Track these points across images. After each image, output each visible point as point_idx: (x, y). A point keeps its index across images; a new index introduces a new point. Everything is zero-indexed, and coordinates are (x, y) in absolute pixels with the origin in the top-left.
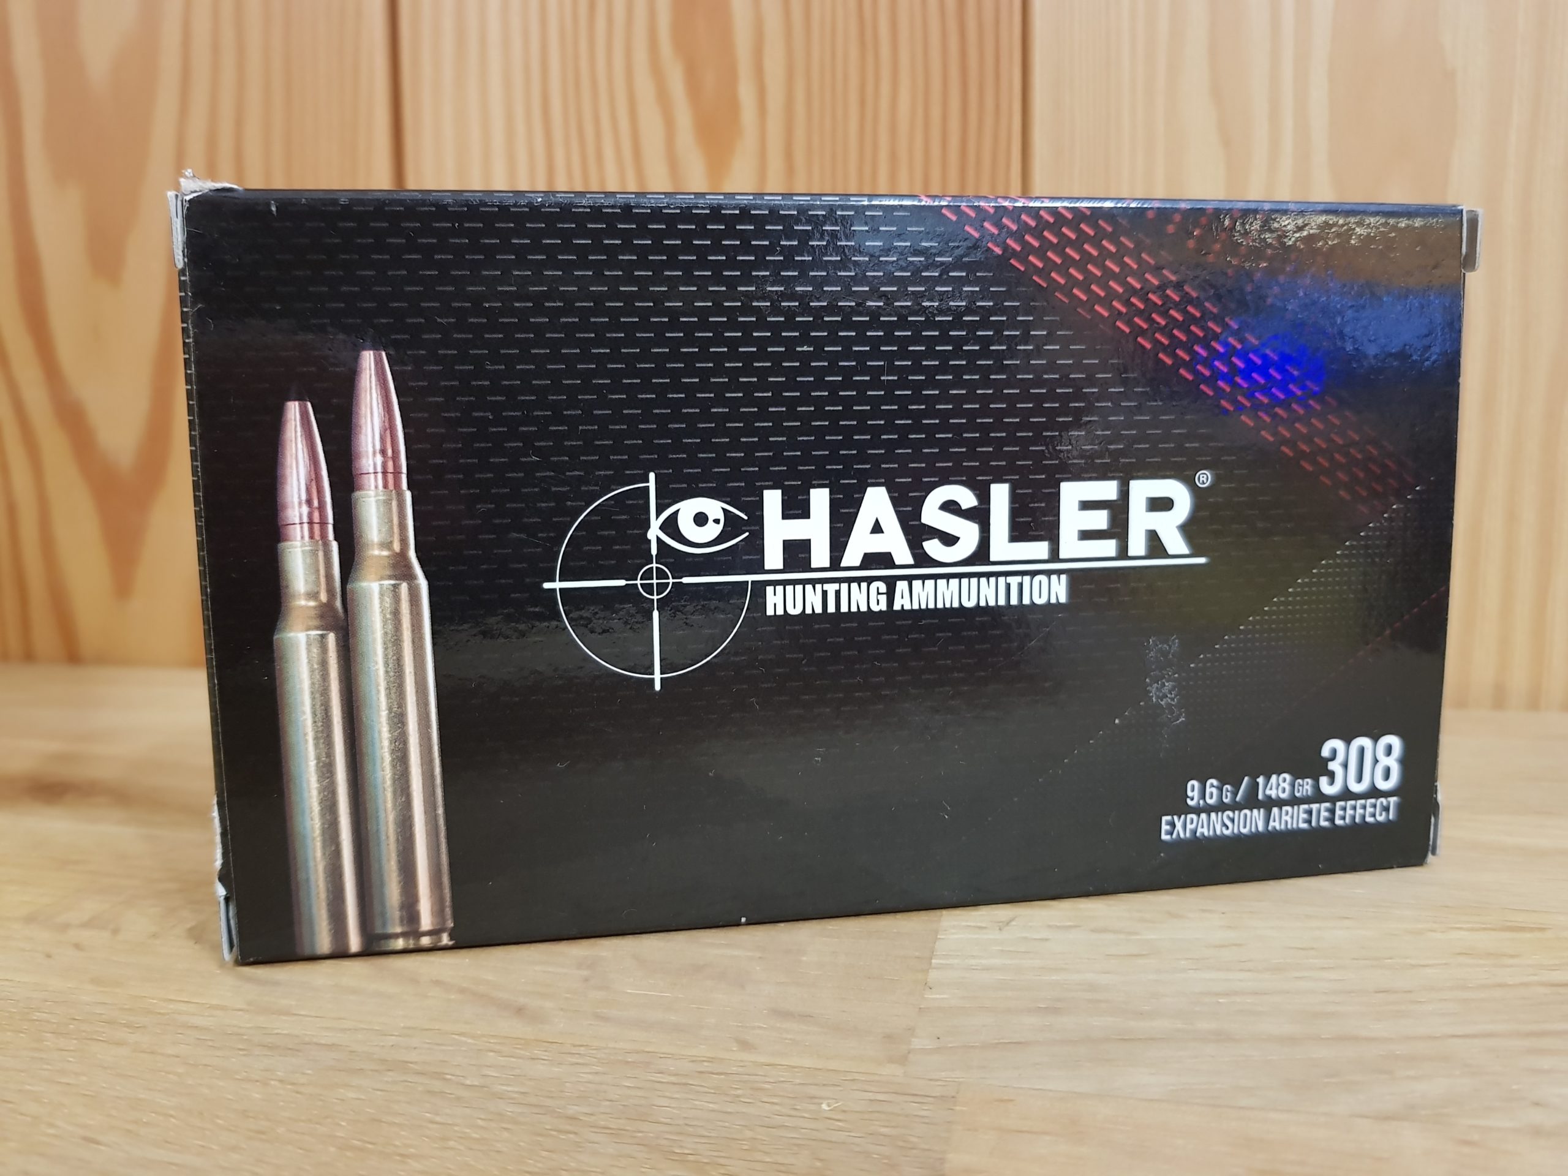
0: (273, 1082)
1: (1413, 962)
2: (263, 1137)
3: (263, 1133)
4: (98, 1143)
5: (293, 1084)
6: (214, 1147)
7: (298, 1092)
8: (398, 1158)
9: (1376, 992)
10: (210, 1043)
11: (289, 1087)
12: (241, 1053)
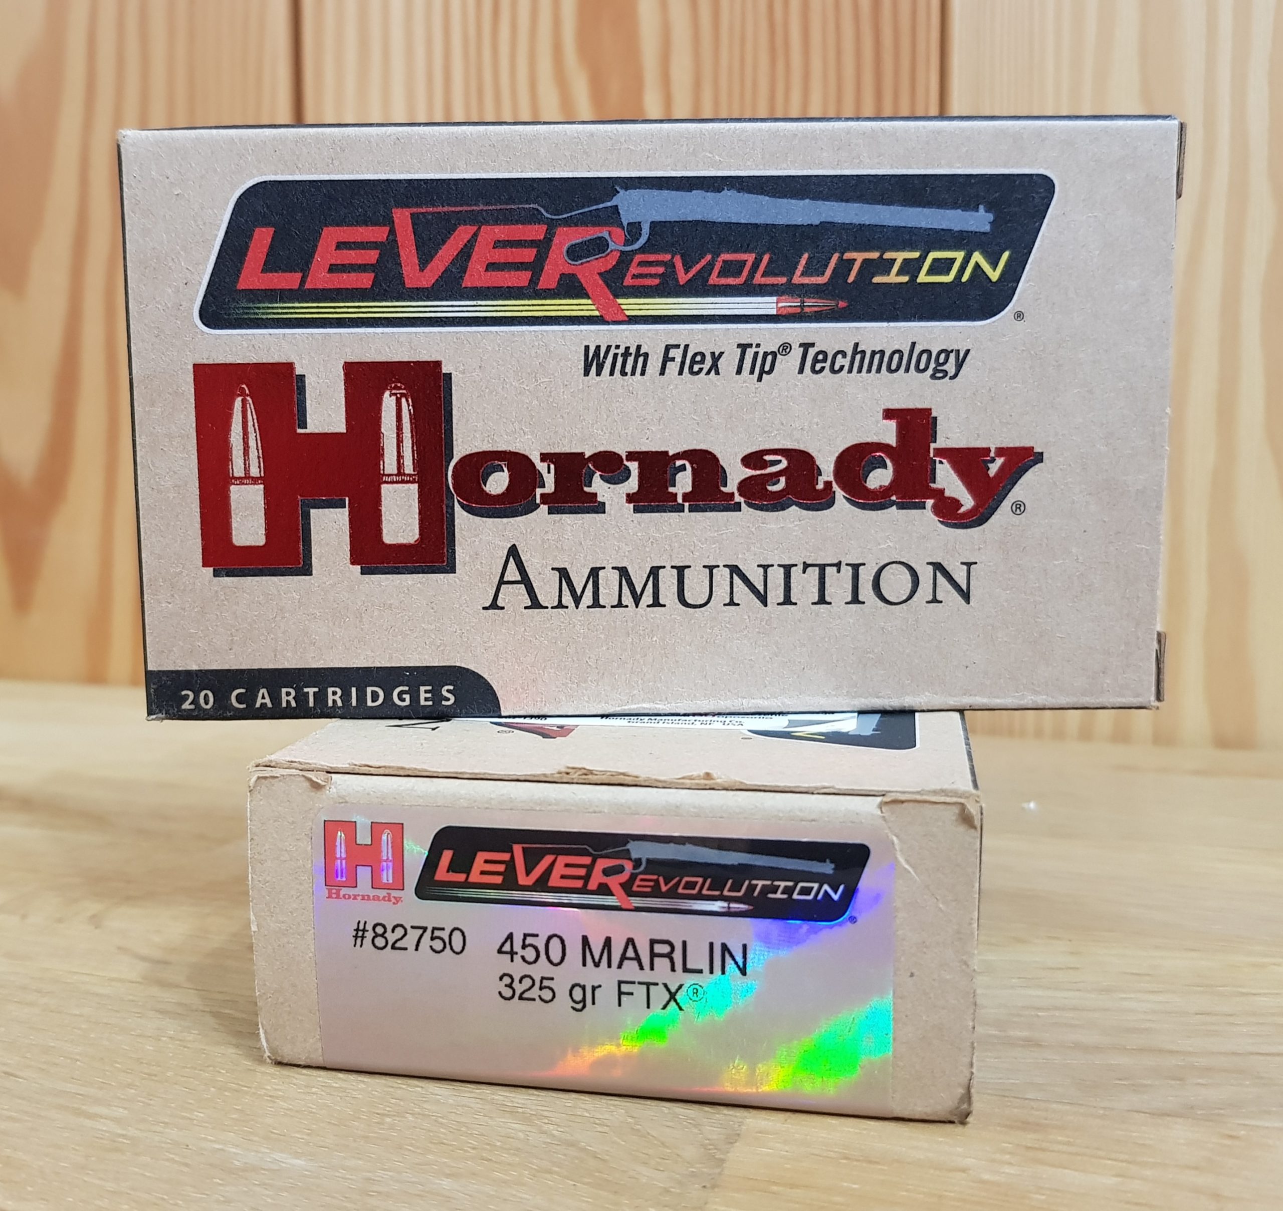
0: (164, 1039)
1: (1244, 990)
2: (153, 1078)
3: (156, 1075)
4: (16, 1076)
5: (180, 1040)
6: (113, 1084)
7: (185, 1047)
8: (269, 1098)
9: (1197, 1014)
10: (110, 1007)
11: (178, 1042)
12: (137, 1015)
